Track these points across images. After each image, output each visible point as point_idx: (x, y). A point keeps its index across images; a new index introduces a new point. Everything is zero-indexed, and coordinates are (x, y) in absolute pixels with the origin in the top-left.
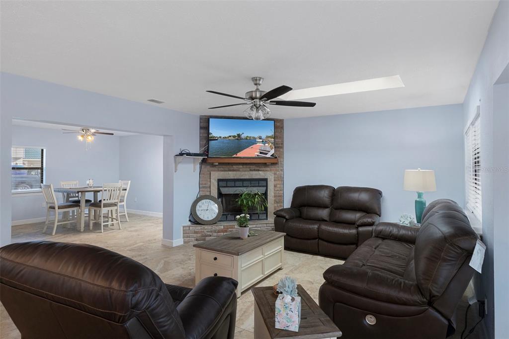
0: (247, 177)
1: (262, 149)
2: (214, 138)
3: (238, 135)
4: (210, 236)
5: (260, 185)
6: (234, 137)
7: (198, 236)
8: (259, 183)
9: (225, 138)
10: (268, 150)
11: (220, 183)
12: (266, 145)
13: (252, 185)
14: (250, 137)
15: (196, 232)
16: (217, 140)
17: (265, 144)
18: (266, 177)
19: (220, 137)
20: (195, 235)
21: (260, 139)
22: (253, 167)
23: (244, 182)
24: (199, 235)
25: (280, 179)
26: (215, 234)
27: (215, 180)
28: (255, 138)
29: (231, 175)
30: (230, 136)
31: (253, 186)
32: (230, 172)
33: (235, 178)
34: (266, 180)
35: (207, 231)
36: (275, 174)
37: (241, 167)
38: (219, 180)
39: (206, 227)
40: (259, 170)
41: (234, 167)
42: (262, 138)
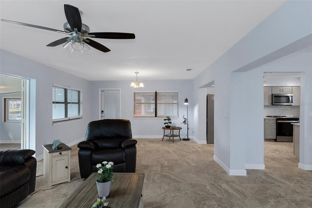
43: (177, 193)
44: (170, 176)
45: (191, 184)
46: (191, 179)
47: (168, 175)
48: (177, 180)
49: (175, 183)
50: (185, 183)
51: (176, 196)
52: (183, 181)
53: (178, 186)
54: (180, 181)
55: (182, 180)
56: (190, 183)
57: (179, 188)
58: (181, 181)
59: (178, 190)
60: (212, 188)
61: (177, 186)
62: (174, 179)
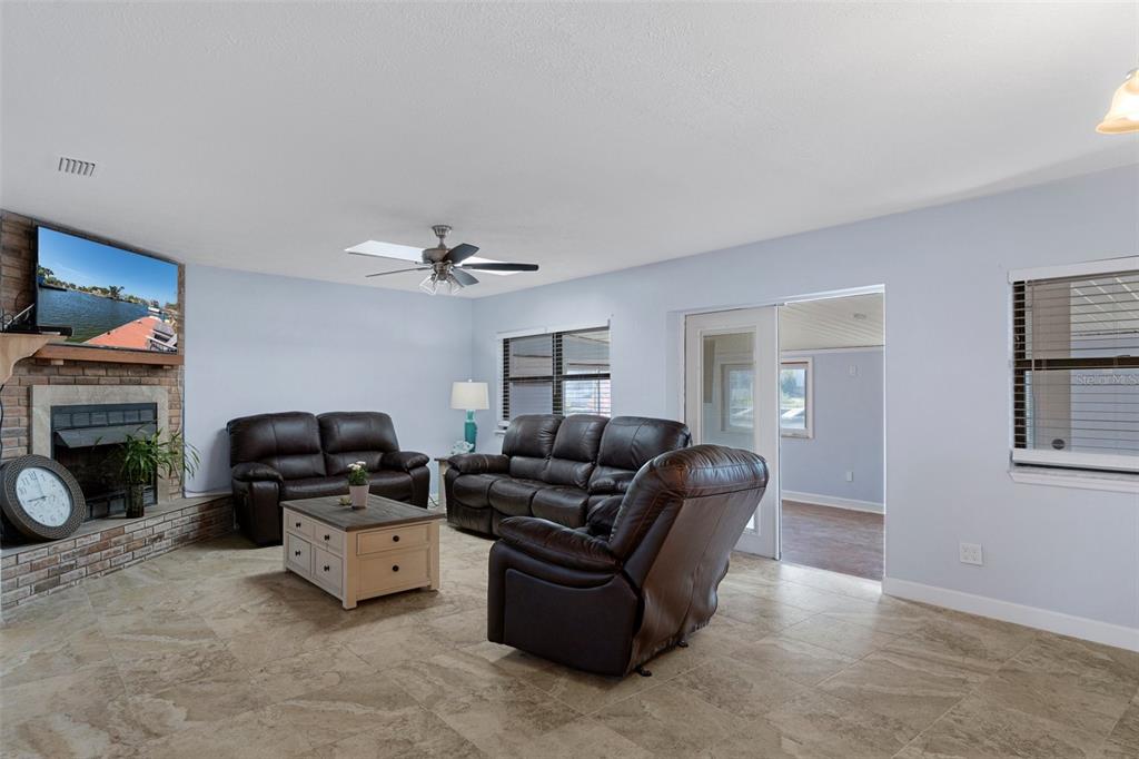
0: (117, 400)
1: (160, 329)
2: (59, 286)
3: (112, 288)
4: (71, 567)
5: (142, 420)
6: (104, 291)
7: (42, 576)
8: (139, 416)
9: (85, 289)
10: (169, 332)
11: (56, 417)
12: (167, 321)
13: (128, 421)
14: (136, 299)
15: (34, 568)
16: (65, 290)
17: (164, 319)
18: (154, 401)
19: (73, 286)
20: (33, 576)
21: (156, 306)
22: (129, 375)
23: (111, 414)
24: (43, 573)
25: (178, 403)
26: (82, 561)
27: (45, 410)
28: (145, 304)
29: (82, 395)
30: (95, 289)
31: (129, 424)
32: (80, 387)
33: (93, 403)
34: (153, 407)
35: (64, 557)
36: (170, 392)
37: (103, 372)
38: (56, 411)
39: (61, 545)
40: (140, 384)
41: (88, 372)
42: (160, 306)
43: (298, 663)
44: (371, 710)
45: (256, 706)
46: (263, 724)
47: (379, 708)
48: (328, 703)
49: (321, 687)
50: (285, 700)
51: (296, 655)
52: (294, 707)
53: (304, 681)
54: (310, 700)
55: (302, 709)
56: (262, 707)
57: (297, 678)
58: (303, 704)
59: (295, 671)
60: (160, 716)
61: (309, 680)
62: (339, 700)
